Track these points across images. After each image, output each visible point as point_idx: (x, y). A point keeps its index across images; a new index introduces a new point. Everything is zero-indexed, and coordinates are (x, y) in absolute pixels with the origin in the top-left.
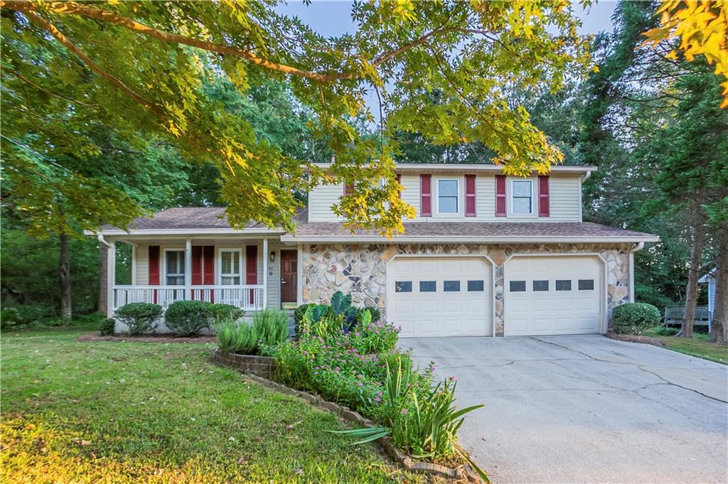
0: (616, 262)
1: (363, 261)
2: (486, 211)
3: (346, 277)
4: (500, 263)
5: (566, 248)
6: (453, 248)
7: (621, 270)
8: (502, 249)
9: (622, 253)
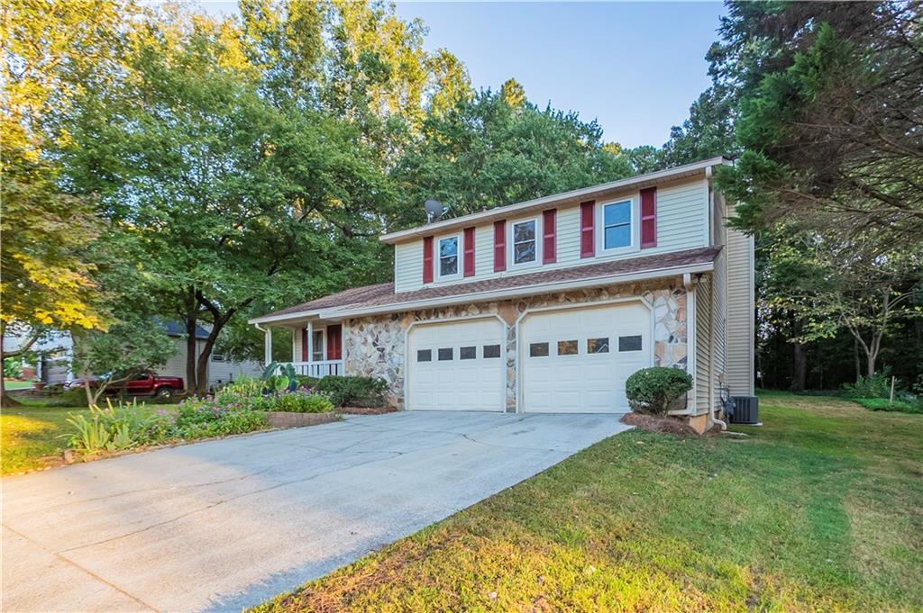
0: (668, 306)
1: (387, 331)
2: (568, 252)
3: (375, 349)
4: (511, 323)
5: (593, 295)
6: (464, 309)
7: (677, 319)
8: (515, 305)
9: (677, 293)
